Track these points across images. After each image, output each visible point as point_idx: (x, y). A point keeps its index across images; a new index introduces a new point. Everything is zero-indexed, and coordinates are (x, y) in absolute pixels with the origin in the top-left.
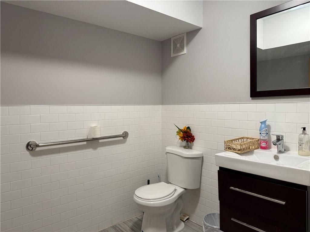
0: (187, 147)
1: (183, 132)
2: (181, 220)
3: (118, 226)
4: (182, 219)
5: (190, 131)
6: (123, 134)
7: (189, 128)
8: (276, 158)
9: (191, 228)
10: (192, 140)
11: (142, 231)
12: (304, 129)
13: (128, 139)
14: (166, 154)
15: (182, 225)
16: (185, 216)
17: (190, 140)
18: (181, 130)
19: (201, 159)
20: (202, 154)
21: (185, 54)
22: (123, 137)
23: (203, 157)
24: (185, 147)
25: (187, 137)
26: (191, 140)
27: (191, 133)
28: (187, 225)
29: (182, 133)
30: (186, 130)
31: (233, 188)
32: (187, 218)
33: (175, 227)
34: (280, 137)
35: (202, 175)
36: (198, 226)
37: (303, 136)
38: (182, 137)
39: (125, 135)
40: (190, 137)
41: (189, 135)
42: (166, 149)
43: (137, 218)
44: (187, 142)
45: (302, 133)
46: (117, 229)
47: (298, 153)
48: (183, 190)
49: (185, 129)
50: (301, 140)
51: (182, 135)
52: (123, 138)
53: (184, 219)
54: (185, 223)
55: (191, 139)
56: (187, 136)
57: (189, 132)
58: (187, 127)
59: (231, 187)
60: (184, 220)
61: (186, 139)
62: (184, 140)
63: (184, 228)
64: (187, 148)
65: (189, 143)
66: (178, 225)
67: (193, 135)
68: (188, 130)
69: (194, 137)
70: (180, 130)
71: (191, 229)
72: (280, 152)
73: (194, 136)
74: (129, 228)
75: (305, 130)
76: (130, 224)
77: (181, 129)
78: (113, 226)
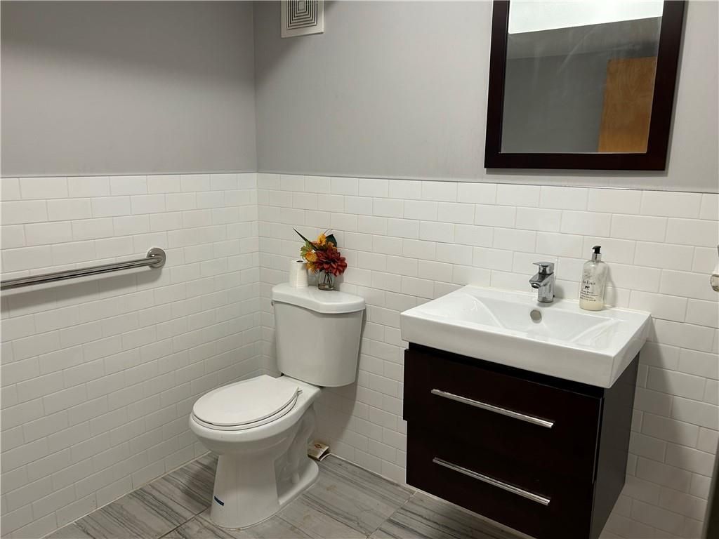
0: (327, 287)
1: (316, 250)
2: (309, 456)
3: (149, 489)
4: (312, 455)
5: (335, 245)
6: (150, 255)
7: (331, 238)
8: (536, 316)
9: (335, 473)
10: (342, 269)
11: (215, 498)
12: (597, 250)
13: (165, 269)
14: (272, 305)
15: (314, 468)
16: (318, 446)
17: (334, 268)
18: (312, 245)
19: (360, 316)
20: (364, 303)
21: (322, 33)
22: (151, 265)
23: (365, 311)
24: (321, 287)
25: (327, 263)
26: (337, 269)
27: (338, 251)
28: (325, 468)
29: (313, 251)
30: (324, 243)
31: (438, 391)
32: (324, 451)
33: (297, 476)
34: (547, 269)
35: (362, 351)
36: (349, 466)
37: (593, 266)
38: (314, 263)
39: (156, 259)
40: (334, 262)
41: (333, 256)
42: (272, 294)
43: (199, 463)
44: (327, 273)
45: (591, 259)
46: (149, 498)
47: (580, 305)
48: (316, 390)
49: (321, 242)
50: (587, 275)
51: (314, 258)
52: (151, 267)
53: (317, 453)
54: (319, 463)
55: (339, 265)
56: (326, 258)
57: (332, 250)
58: (326, 235)
59: (434, 390)
60: (318, 457)
61: (326, 266)
62: (320, 271)
63: (319, 474)
64: (326, 290)
65: (333, 276)
66: (302, 471)
67: (341, 256)
68: (329, 242)
69: (346, 261)
70: (310, 243)
71: (334, 475)
72: (544, 301)
73: (344, 259)
74: (178, 492)
75: (599, 253)
76: (183, 481)
77: (311, 241)
78: (135, 492)
